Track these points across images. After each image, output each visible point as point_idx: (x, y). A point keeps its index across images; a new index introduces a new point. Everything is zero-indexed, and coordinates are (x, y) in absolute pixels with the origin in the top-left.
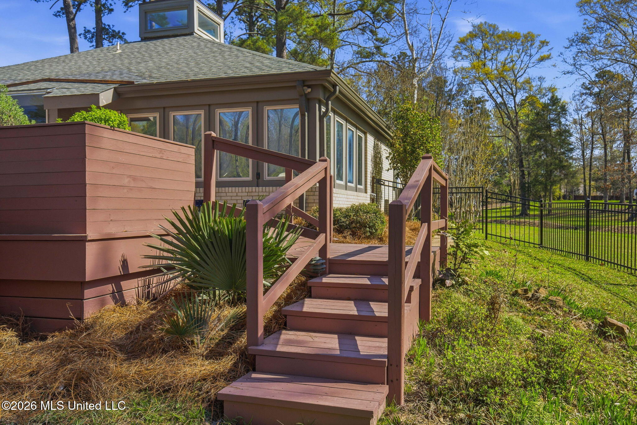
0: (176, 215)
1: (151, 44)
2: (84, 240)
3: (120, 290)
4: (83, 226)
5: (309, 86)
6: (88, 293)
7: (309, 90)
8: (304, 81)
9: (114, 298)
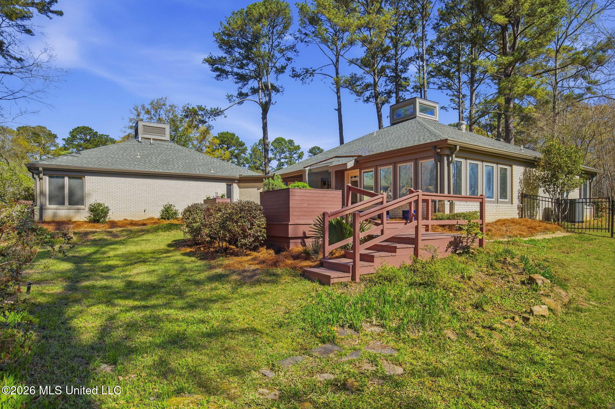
0: (318, 217)
1: (395, 126)
2: (288, 225)
3: (304, 242)
4: (288, 220)
5: (439, 148)
6: (291, 241)
7: (439, 150)
8: (435, 146)
9: (302, 244)
